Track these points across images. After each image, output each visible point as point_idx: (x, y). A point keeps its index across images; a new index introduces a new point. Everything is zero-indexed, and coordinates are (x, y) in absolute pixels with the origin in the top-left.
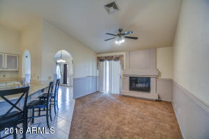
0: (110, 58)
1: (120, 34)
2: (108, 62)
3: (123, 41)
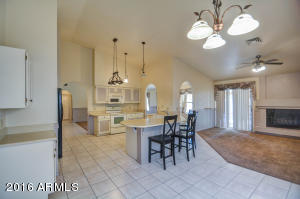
0: (234, 86)
1: (258, 61)
2: (231, 91)
3: (263, 68)
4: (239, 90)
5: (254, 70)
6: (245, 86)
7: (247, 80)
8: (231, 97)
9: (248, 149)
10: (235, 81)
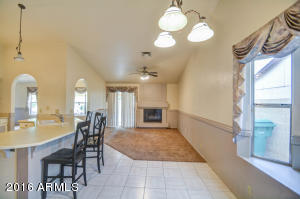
0: (123, 90)
1: (145, 71)
2: (120, 93)
3: (147, 78)
4: (127, 93)
5: (142, 78)
6: (131, 90)
7: (132, 85)
8: (120, 97)
9: (140, 143)
10: (124, 85)
